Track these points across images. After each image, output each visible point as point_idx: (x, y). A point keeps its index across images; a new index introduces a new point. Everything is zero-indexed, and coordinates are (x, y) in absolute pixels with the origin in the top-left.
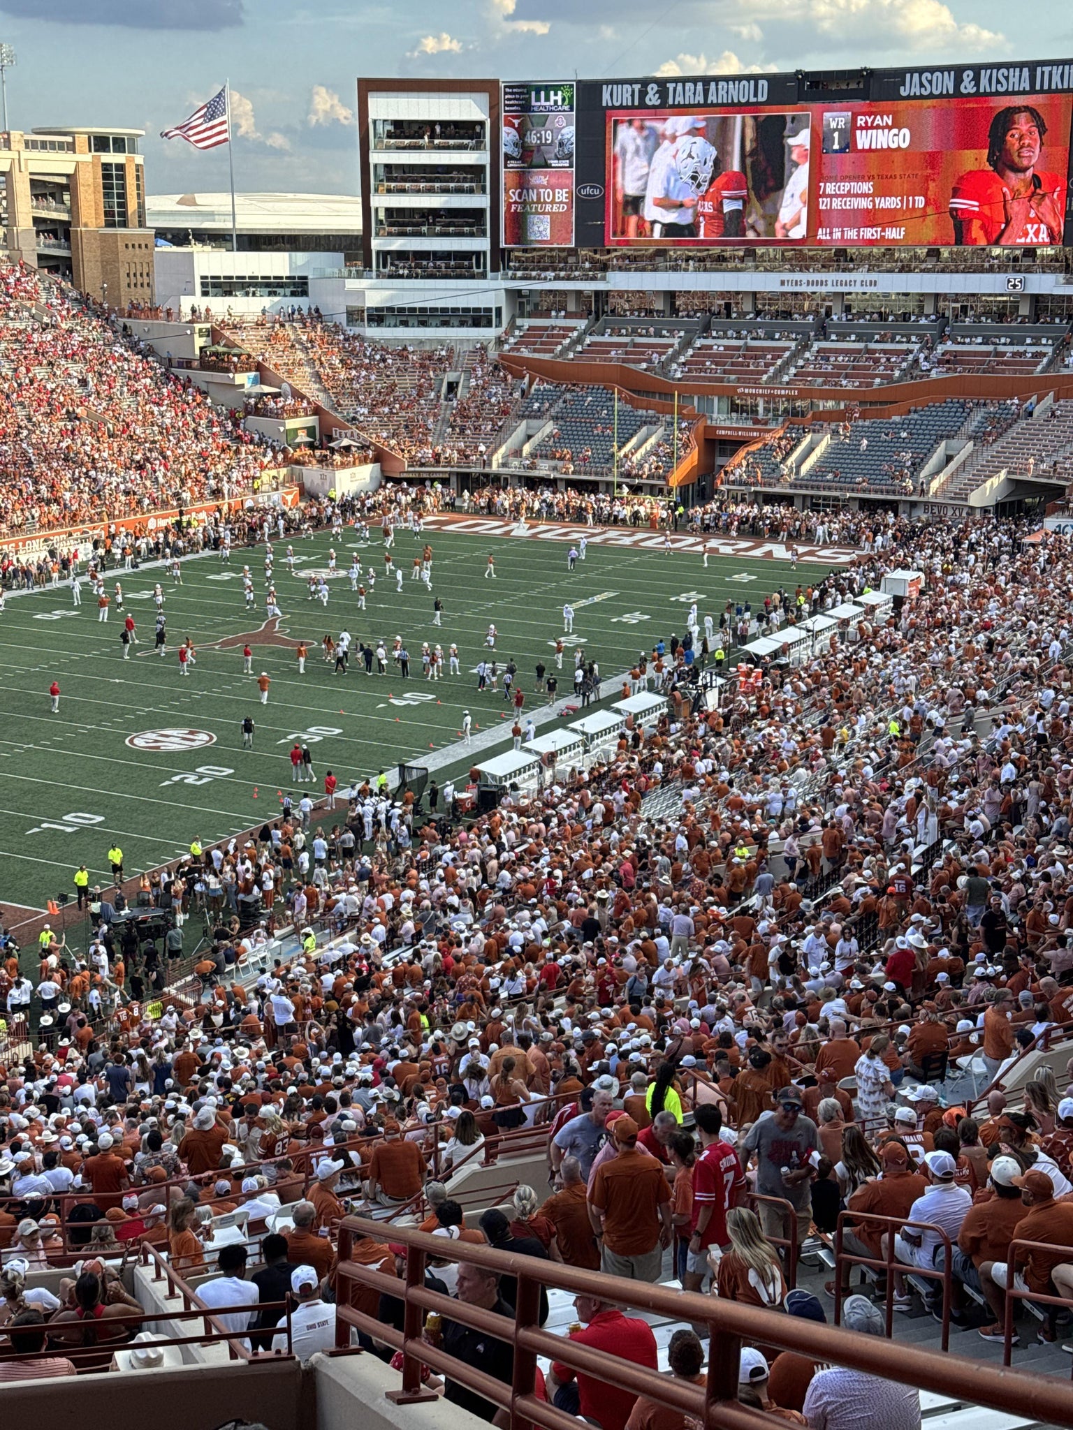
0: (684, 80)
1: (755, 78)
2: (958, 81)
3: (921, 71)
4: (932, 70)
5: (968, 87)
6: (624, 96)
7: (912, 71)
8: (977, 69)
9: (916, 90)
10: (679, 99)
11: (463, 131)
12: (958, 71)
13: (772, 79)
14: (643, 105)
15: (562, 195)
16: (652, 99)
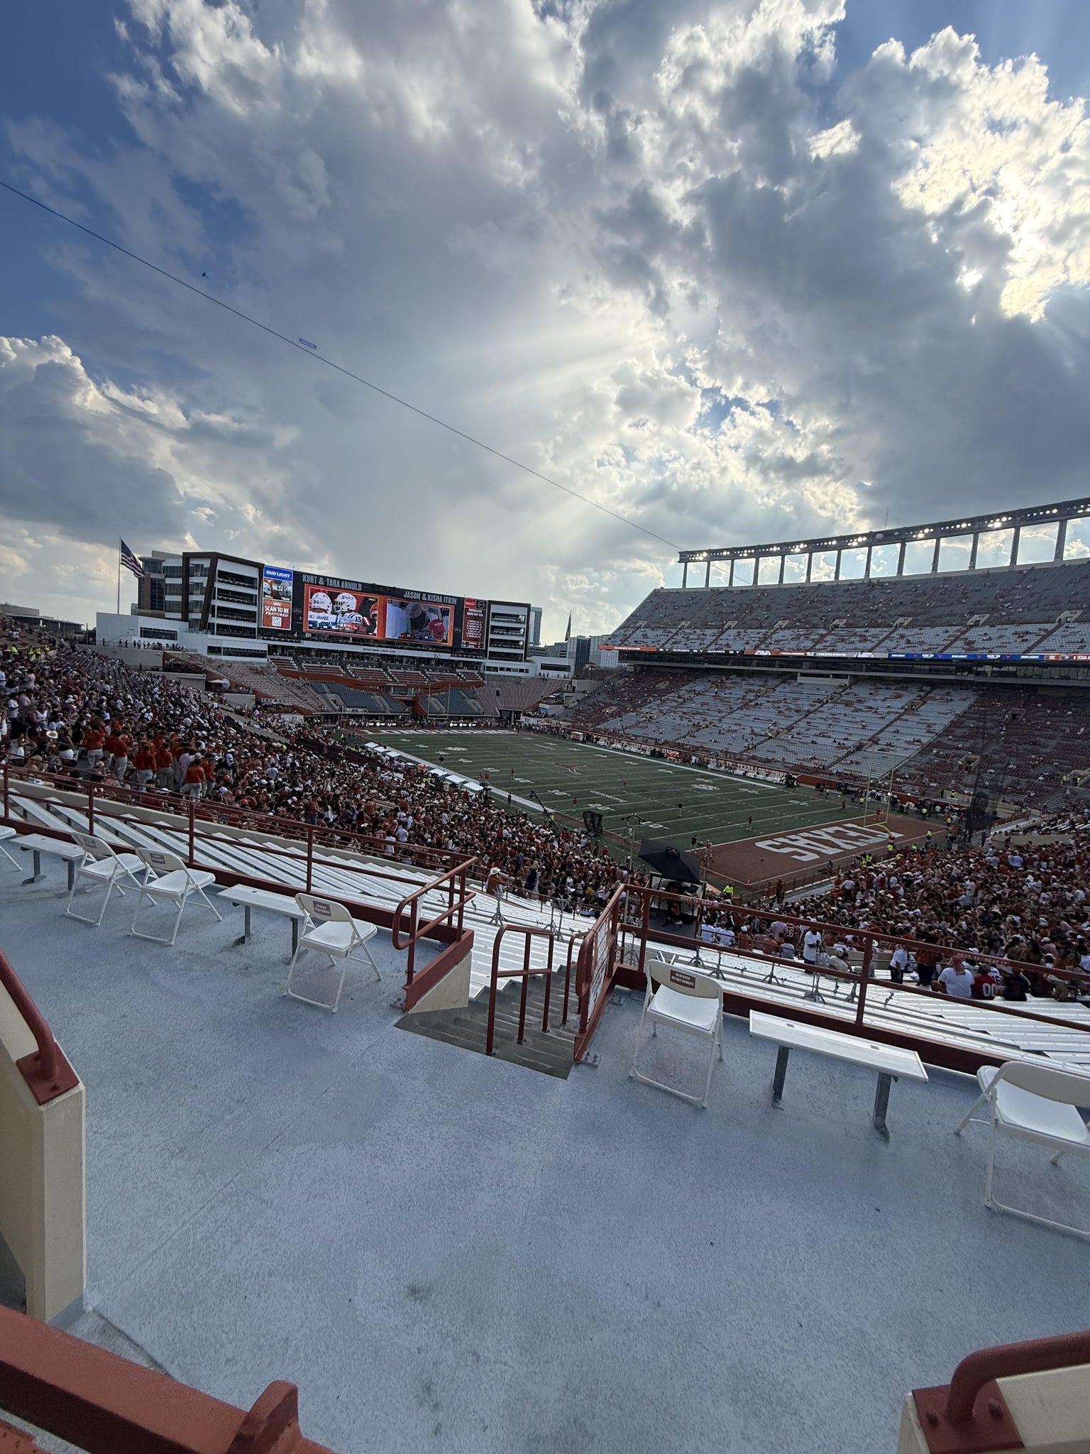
0: (333, 579)
1: (358, 583)
2: (421, 596)
3: (410, 591)
4: (414, 591)
5: (424, 598)
6: (311, 579)
7: (408, 590)
8: (427, 594)
9: (409, 596)
10: (331, 585)
11: (248, 581)
12: (422, 593)
13: (363, 584)
14: (318, 584)
15: (286, 611)
16: (321, 582)
